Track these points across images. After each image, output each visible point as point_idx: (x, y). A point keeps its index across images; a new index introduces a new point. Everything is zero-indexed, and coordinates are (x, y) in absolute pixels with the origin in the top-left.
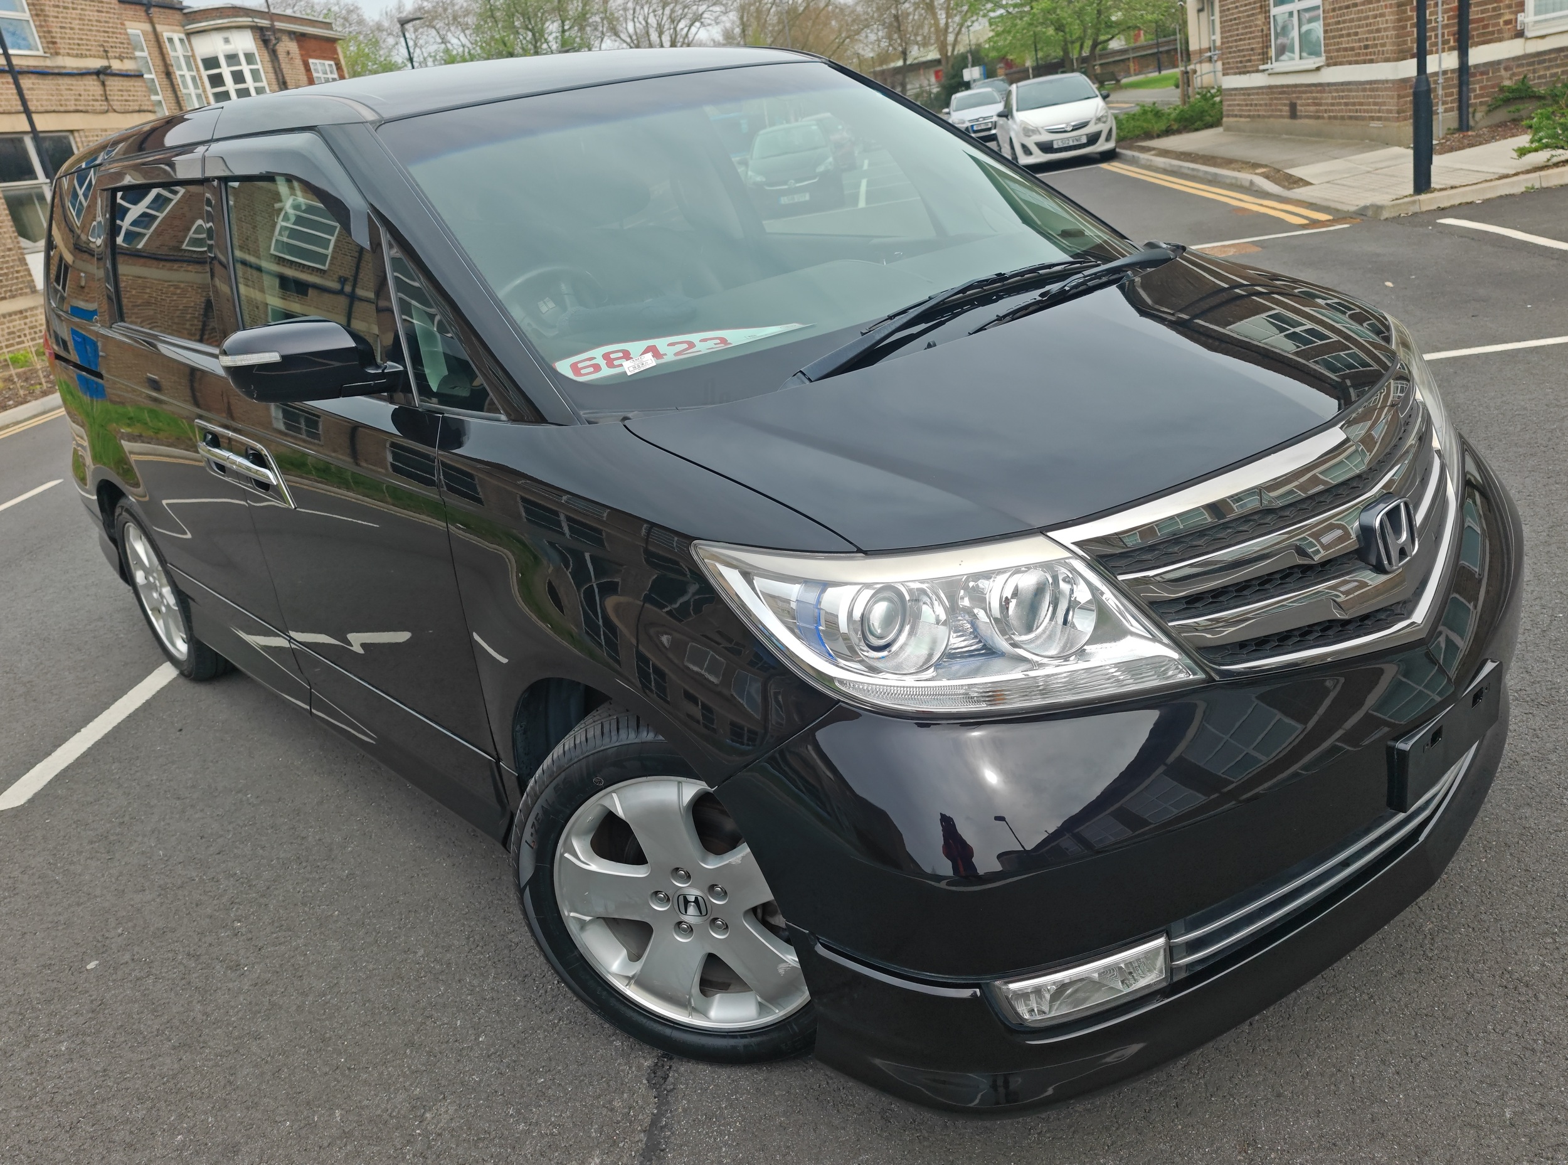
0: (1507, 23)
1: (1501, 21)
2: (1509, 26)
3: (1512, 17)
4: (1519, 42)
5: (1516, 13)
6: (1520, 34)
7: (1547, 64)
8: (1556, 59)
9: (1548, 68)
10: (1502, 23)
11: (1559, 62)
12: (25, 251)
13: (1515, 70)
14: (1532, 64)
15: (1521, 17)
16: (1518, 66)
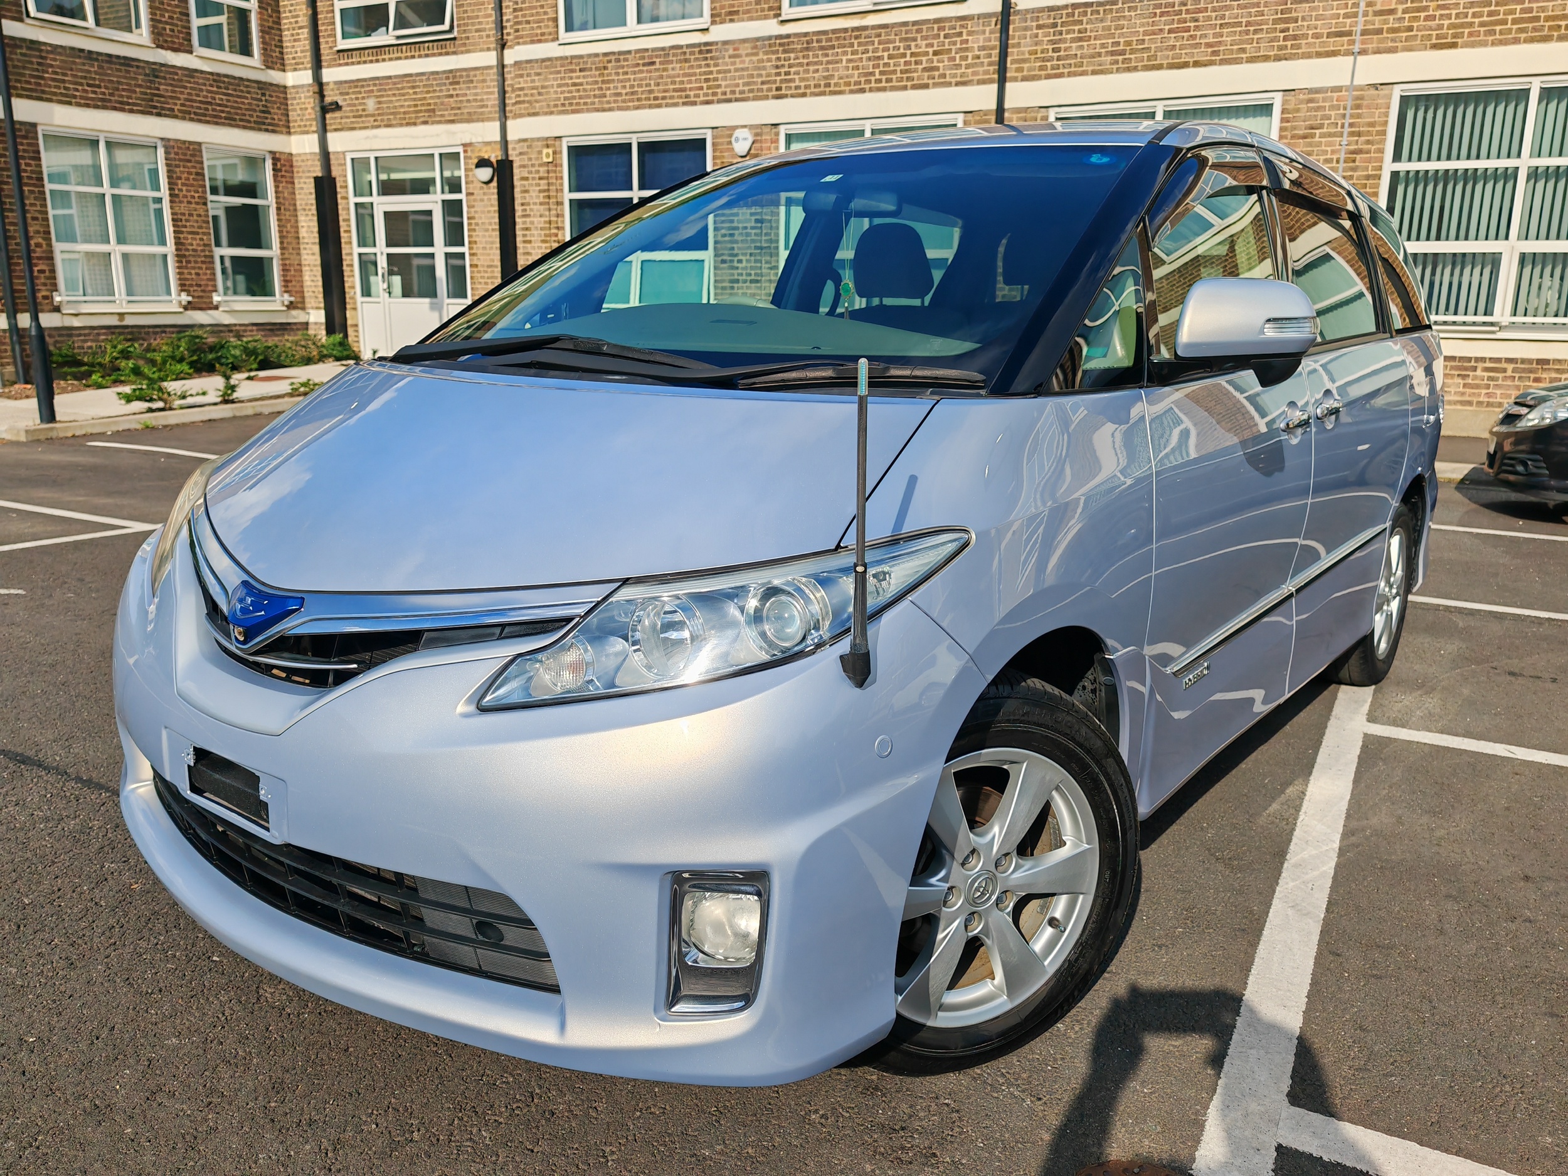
0: (45, 297)
1: (40, 296)
2: (47, 301)
3: (48, 294)
4: (56, 315)
5: (52, 291)
6: (57, 309)
7: (82, 338)
8: (89, 334)
9: (83, 341)
10: (40, 298)
11: (91, 338)
13: (58, 339)
14: (71, 335)
15: (56, 295)
16: (60, 335)
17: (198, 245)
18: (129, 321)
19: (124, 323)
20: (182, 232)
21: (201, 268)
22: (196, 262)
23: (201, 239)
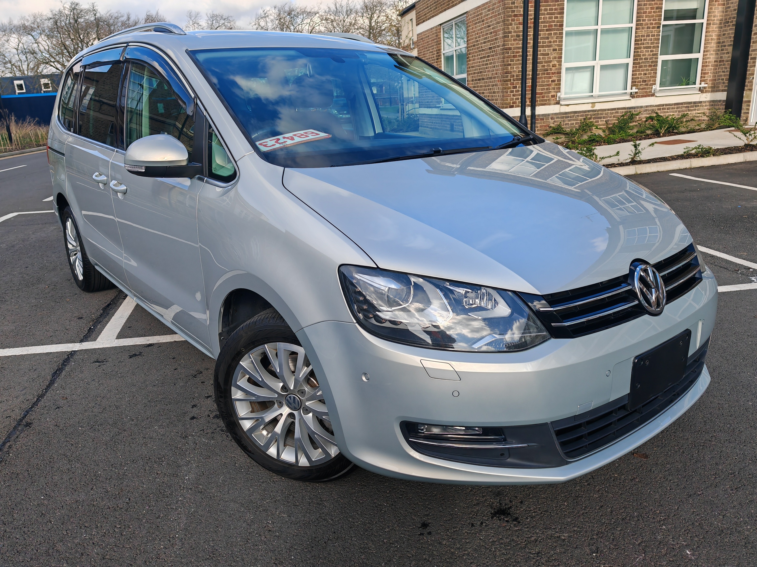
0: (553, 96)
1: (550, 95)
2: (554, 98)
3: (555, 94)
4: (558, 106)
5: (557, 92)
6: (558, 103)
7: (569, 119)
8: (573, 116)
9: (570, 121)
10: (550, 96)
11: (574, 118)
13: (555, 120)
14: (563, 117)
15: (558, 94)
16: (557, 118)
17: (649, 55)
18: (598, 107)
19: (594, 109)
20: (640, 48)
21: (647, 70)
22: (645, 66)
23: (652, 51)
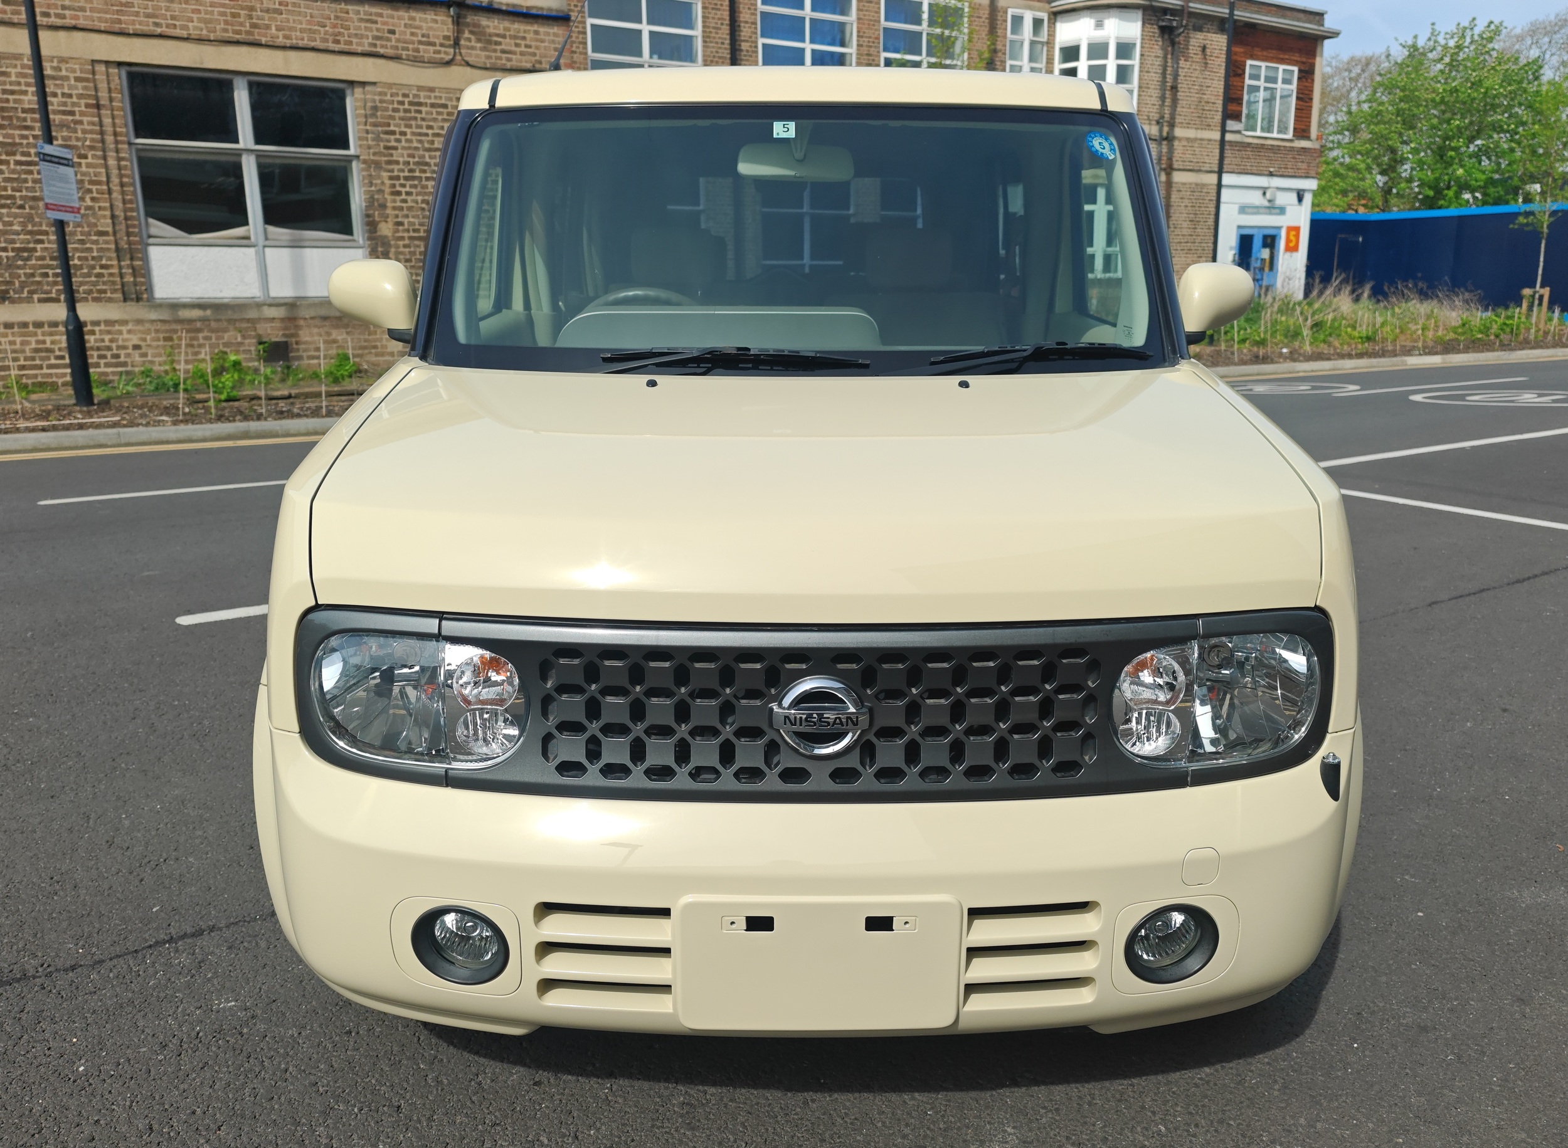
12: (151, 241)
